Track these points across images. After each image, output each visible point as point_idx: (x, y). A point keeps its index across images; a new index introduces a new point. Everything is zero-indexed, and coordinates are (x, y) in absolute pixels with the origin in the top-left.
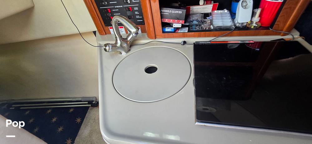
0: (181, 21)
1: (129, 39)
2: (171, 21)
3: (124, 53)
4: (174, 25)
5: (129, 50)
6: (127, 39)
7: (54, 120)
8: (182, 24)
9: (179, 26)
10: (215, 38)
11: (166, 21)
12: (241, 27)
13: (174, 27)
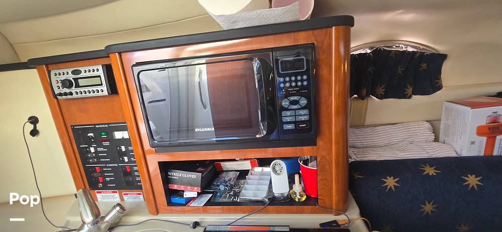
0: (196, 188)
1: (108, 218)
2: (182, 188)
4: (185, 193)
8: (198, 193)
9: (194, 194)
11: (175, 187)
12: (282, 198)
13: (185, 196)
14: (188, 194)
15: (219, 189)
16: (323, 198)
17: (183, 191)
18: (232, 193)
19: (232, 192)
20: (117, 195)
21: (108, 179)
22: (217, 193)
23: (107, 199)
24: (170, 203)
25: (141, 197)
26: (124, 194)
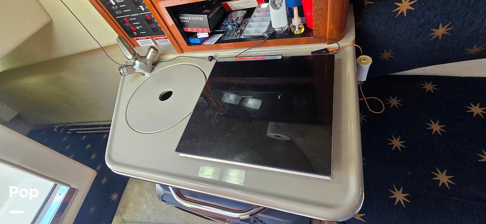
0: (206, 29)
1: (148, 57)
2: (195, 30)
3: (147, 75)
4: (198, 35)
5: (153, 69)
6: (145, 57)
7: (93, 156)
8: (209, 33)
9: (206, 35)
10: (246, 49)
11: (189, 30)
12: (282, 32)
13: (198, 37)
14: (201, 35)
15: (228, 29)
16: (317, 29)
17: (197, 33)
18: (239, 32)
19: (239, 30)
20: (150, 40)
21: (138, 28)
22: (226, 32)
23: (144, 44)
24: (189, 44)
25: (169, 41)
26: (156, 39)
